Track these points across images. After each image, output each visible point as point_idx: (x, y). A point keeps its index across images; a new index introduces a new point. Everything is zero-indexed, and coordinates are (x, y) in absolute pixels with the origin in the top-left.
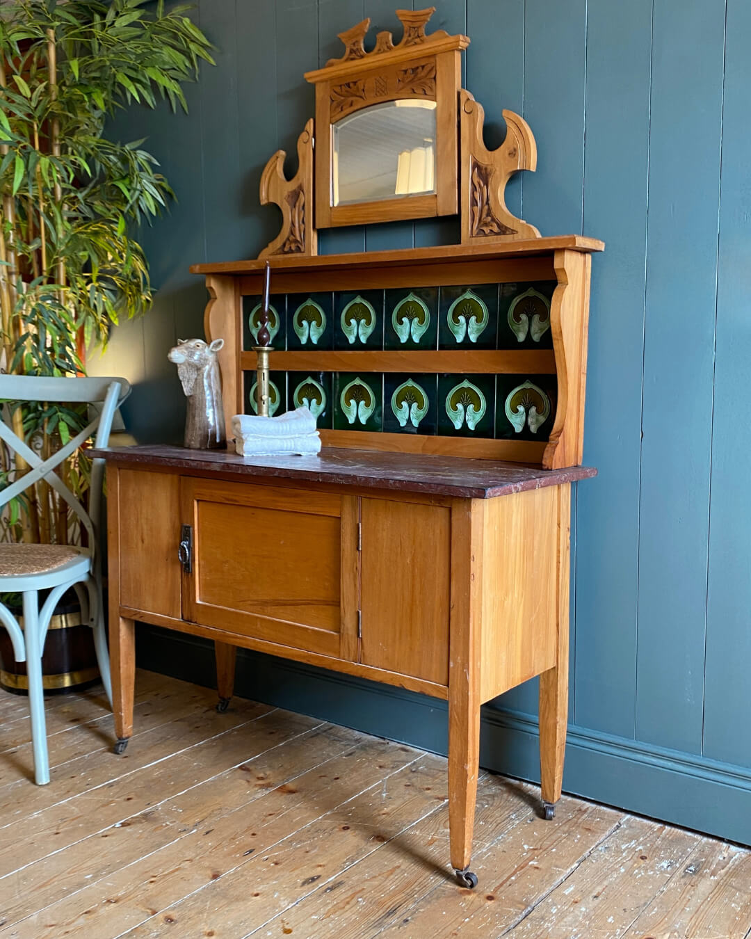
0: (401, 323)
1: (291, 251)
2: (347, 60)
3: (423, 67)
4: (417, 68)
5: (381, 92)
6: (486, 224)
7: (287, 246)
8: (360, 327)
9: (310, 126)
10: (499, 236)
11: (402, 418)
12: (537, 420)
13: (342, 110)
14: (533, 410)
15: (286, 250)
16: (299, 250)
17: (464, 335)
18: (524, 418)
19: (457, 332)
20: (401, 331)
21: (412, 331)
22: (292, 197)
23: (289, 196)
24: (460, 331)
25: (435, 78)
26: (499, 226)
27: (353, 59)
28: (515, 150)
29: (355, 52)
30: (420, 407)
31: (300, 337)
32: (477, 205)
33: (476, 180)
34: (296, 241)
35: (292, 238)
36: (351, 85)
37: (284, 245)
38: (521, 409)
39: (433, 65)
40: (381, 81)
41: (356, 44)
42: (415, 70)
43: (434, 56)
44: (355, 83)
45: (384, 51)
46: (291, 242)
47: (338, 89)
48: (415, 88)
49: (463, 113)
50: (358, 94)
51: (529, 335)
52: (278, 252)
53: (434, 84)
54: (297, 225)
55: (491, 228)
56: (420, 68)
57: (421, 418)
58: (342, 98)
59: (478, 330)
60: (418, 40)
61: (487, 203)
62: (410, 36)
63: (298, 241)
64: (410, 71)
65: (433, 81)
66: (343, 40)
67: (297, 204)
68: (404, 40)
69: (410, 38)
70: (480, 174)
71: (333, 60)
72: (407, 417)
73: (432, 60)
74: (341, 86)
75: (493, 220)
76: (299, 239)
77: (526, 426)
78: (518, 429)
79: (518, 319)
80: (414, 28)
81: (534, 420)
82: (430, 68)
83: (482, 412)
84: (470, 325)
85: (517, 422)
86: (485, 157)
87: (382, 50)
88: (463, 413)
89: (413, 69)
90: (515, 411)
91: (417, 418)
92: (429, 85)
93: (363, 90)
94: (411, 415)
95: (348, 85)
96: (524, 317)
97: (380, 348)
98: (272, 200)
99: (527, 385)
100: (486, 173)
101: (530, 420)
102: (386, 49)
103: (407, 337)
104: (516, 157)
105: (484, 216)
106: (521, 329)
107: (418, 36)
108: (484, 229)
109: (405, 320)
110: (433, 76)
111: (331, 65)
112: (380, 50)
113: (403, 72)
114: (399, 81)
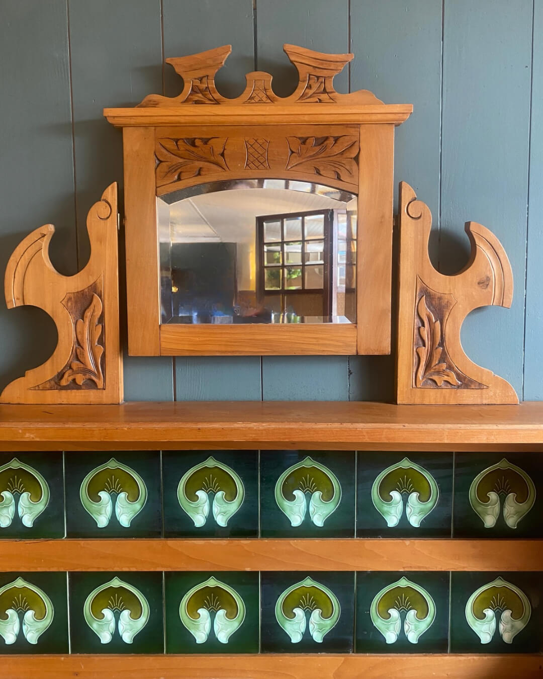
0: (291, 498)
1: (74, 385)
2: (186, 101)
3: (336, 139)
4: (327, 138)
5: (257, 164)
6: (438, 373)
7: (66, 376)
8: (215, 503)
9: (111, 193)
10: (459, 391)
11: (294, 630)
12: (513, 627)
13: (179, 179)
14: (506, 614)
15: (64, 382)
16: (92, 384)
17: (399, 517)
18: (493, 624)
19: (388, 513)
20: (292, 510)
21: (311, 509)
22: (76, 302)
23: (70, 299)
24: (393, 511)
25: (357, 159)
26: (459, 377)
27: (197, 102)
28: (488, 279)
29: (201, 91)
30: (324, 616)
31: (94, 516)
32: (424, 346)
33: (425, 311)
34: (86, 371)
35: (76, 365)
36: (198, 142)
37: (61, 376)
38: (489, 613)
39: (354, 139)
40: (256, 146)
41: (205, 80)
42: (321, 141)
43: (357, 125)
44: (206, 141)
45: (260, 101)
46: (75, 372)
47: (171, 145)
48: (321, 168)
49: (404, 217)
50: (212, 158)
51: (501, 519)
52: (48, 386)
53: (355, 167)
54: (87, 347)
55: (446, 378)
56: (332, 141)
57: (327, 629)
58: (181, 160)
59: (421, 511)
60: (324, 97)
61: (442, 344)
62: (309, 87)
63: (90, 372)
64: (312, 142)
65: (354, 162)
66: (177, 70)
67: (88, 314)
68: (299, 92)
69: (311, 92)
70: (430, 304)
71: (156, 97)
72: (303, 630)
73: (352, 131)
74: (177, 141)
75: (450, 367)
76: (92, 367)
77: (497, 635)
78: (485, 639)
79: (485, 499)
80: (318, 77)
81: (509, 626)
82: (350, 143)
83: (429, 620)
84: (410, 504)
85: (484, 631)
86: (440, 283)
87: (257, 99)
88: (399, 622)
89: (317, 139)
90: (481, 616)
91: (320, 629)
92: (348, 167)
93: (223, 155)
94: (311, 626)
95: (192, 142)
96: (493, 496)
97: (252, 534)
98: (30, 302)
99: (498, 583)
100: (440, 304)
101: (501, 627)
102: (264, 99)
103: (303, 518)
104: (489, 289)
105: (435, 361)
106: (490, 512)
107: (325, 91)
108: (435, 378)
109: (298, 493)
110: (353, 156)
111: (155, 104)
112: (251, 98)
113: (300, 142)
114: (293, 152)
